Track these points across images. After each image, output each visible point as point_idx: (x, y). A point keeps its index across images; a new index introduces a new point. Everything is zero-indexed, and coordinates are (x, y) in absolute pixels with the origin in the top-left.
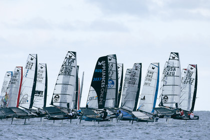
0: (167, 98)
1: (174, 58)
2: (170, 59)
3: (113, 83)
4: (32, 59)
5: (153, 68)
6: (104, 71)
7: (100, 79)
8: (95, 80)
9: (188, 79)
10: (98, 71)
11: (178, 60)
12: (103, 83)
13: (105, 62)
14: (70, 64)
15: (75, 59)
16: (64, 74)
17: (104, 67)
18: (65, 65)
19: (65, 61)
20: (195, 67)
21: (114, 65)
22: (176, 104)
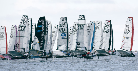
0: (80, 44)
2: (79, 19)
3: (65, 35)
5: (91, 24)
6: (43, 26)
7: (40, 31)
8: (38, 31)
9: (105, 29)
10: (39, 26)
11: (84, 20)
12: (43, 34)
13: (43, 20)
14: (24, 23)
15: (27, 20)
16: (21, 30)
17: (43, 24)
18: (21, 24)
19: (21, 22)
20: (109, 22)
21: (66, 24)
22: (86, 48)
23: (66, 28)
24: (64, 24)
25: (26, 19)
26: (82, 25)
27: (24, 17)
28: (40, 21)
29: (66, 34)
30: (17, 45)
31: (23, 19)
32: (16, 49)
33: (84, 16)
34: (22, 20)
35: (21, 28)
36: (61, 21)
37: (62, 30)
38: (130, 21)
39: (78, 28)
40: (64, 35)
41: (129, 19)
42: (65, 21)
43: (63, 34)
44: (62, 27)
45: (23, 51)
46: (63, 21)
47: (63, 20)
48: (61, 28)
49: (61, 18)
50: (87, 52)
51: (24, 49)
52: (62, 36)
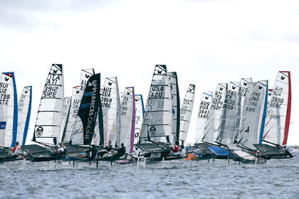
0: (155, 129)
1: (160, 72)
2: (154, 74)
6: (94, 93)
7: (88, 105)
10: (88, 94)
11: (166, 75)
12: (92, 110)
13: (96, 81)
14: (55, 81)
15: (61, 75)
16: (48, 97)
18: (48, 83)
19: (49, 78)
25: (59, 72)
26: (160, 87)
28: (90, 84)
30: (40, 129)
31: (52, 72)
32: (37, 140)
33: (164, 66)
34: (50, 73)
35: (49, 92)
38: (283, 78)
39: (153, 94)
41: (281, 75)
51: (55, 140)
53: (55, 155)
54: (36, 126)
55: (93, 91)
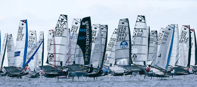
1: (140, 20)
2: (137, 21)
3: (127, 44)
4: (76, 23)
6: (87, 30)
7: (84, 38)
8: (81, 38)
9: (182, 38)
10: (83, 30)
11: (144, 22)
12: (88, 41)
13: (88, 22)
14: (62, 26)
15: (66, 22)
16: (57, 35)
17: (88, 27)
18: (58, 27)
19: (58, 24)
20: (188, 27)
21: (127, 28)
22: (144, 62)
23: (128, 35)
24: (125, 28)
25: (65, 20)
26: (141, 30)
27: (61, 17)
28: (83, 24)
29: (128, 42)
30: (52, 56)
31: (60, 20)
32: (49, 62)
33: (144, 17)
34: (59, 21)
35: (58, 32)
36: (121, 24)
37: (122, 37)
39: (135, 34)
40: (125, 45)
42: (126, 24)
43: (124, 43)
44: (121, 32)
45: (59, 65)
46: (123, 25)
47: (123, 23)
48: (120, 34)
49: (120, 20)
50: (147, 68)
51: (61, 63)
52: (121, 46)
53: (61, 73)
54: (49, 54)
55: (86, 28)
